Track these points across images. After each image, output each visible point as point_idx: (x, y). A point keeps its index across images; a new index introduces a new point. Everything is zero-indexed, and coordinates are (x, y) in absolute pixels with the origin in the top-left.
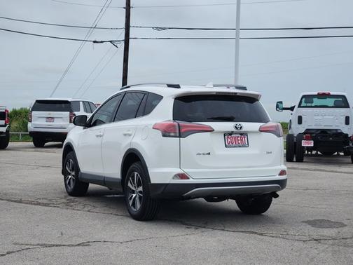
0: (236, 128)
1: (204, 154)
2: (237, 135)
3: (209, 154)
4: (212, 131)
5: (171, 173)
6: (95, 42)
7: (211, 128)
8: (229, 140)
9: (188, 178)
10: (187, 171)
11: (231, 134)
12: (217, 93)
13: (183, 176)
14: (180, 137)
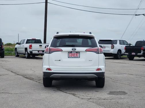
0: (73, 50)
1: (58, 60)
2: (74, 53)
3: (60, 60)
4: (61, 51)
5: (45, 68)
6: (136, 15)
7: (62, 50)
8: (70, 55)
9: (51, 70)
10: (51, 67)
11: (71, 52)
12: (69, 35)
13: (49, 69)
14: (49, 53)
